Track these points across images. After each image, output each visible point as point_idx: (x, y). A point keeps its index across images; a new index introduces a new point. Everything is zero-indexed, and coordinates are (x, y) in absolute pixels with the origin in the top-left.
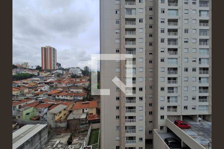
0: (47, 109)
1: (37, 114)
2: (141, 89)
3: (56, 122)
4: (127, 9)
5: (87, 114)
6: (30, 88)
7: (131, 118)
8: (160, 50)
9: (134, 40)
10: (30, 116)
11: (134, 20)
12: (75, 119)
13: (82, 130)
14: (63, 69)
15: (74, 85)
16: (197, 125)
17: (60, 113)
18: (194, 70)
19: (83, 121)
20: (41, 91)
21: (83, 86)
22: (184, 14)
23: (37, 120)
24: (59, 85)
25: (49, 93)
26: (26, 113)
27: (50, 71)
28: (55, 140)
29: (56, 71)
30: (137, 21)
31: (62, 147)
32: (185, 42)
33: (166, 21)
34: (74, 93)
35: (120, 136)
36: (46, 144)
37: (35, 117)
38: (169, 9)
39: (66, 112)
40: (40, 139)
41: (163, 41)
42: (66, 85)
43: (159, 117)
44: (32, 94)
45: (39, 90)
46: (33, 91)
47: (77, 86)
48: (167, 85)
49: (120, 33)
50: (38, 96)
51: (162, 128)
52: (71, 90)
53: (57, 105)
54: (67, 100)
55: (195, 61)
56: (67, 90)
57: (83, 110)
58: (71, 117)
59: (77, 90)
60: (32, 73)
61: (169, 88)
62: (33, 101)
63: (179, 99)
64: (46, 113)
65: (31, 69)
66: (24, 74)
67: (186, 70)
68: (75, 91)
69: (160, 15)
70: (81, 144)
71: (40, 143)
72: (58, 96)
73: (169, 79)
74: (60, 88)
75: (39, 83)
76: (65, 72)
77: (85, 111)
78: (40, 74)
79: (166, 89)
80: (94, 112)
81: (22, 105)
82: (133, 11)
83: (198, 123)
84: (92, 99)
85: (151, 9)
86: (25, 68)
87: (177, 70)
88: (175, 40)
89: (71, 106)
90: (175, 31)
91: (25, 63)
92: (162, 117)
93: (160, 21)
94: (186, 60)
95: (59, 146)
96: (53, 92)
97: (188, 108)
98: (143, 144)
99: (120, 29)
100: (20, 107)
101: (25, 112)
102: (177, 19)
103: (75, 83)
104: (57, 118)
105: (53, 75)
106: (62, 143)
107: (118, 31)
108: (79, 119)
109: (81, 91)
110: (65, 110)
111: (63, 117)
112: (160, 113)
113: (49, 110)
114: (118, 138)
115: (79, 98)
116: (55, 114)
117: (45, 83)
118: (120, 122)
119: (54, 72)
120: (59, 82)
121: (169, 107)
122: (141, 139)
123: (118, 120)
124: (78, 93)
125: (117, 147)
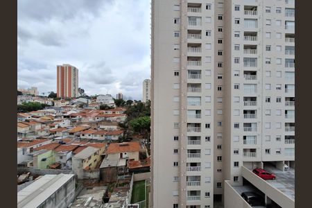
0: (71, 153)
1: (58, 160)
2: (208, 126)
3: (85, 171)
4: (189, 17)
5: (127, 160)
6: (44, 123)
7: (193, 165)
8: (233, 73)
9: (198, 59)
10: (47, 163)
11: (199, 32)
12: (110, 167)
13: (121, 182)
14: (87, 97)
15: (105, 120)
16: (283, 174)
17: (90, 158)
18: (279, 100)
19: (122, 169)
20: (59, 127)
21: (118, 121)
22: (265, 26)
23: (58, 168)
24: (84, 120)
25: (71, 130)
26: (42, 158)
27: (69, 100)
28: (85, 196)
29: (77, 100)
30: (204, 33)
31: (96, 206)
32: (266, 62)
33: (242, 35)
34: (106, 131)
35: (179, 190)
36: (74, 201)
37: (54, 164)
38: (245, 19)
39: (98, 157)
40: (66, 195)
41: (237, 61)
42: (94, 119)
43: (232, 164)
44: (47, 132)
45: (56, 127)
46: (47, 127)
47: (109, 121)
48: (242, 120)
49: (180, 50)
50: (55, 135)
51: (236, 178)
52: (102, 127)
53: (85, 147)
54: (96, 141)
55: (279, 88)
56: (96, 127)
57: (121, 154)
58: (104, 164)
59: (109, 127)
60: (44, 103)
61: (245, 125)
62: (49, 142)
63: (258, 139)
64: (70, 159)
65: (42, 97)
66: (32, 103)
67: (269, 100)
68: (106, 127)
69: (234, 27)
70: (122, 202)
71: (66, 201)
72: (83, 135)
73: (245, 112)
74: (85, 123)
75: (56, 117)
76: (90, 102)
77: (124, 156)
78: (55, 104)
79: (241, 126)
80: (136, 157)
81: (35, 147)
82: (198, 20)
83: (284, 172)
84: (131, 139)
85: (220, 18)
86: (33, 96)
87: (255, 100)
88: (253, 60)
89: (103, 149)
90: (254, 48)
91: (32, 88)
92: (236, 164)
93: (233, 34)
94: (268, 87)
95: (93, 204)
96: (76, 129)
97: (271, 151)
98: (210, 201)
99: (180, 44)
100: (32, 150)
101: (40, 158)
102: (256, 33)
103: (106, 117)
104: (86, 165)
105: (74, 106)
106: (95, 201)
107: (177, 47)
108: (117, 167)
109: (115, 127)
110: (95, 154)
111: (94, 165)
112: (234, 158)
113: (74, 154)
114: (176, 193)
115: (113, 138)
116: (83, 160)
117: (65, 117)
118: (179, 170)
119: (74, 101)
120: (84, 115)
121: (245, 150)
122: (208, 194)
123: (176, 168)
124: (111, 130)
125: (174, 205)
